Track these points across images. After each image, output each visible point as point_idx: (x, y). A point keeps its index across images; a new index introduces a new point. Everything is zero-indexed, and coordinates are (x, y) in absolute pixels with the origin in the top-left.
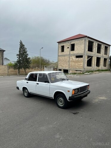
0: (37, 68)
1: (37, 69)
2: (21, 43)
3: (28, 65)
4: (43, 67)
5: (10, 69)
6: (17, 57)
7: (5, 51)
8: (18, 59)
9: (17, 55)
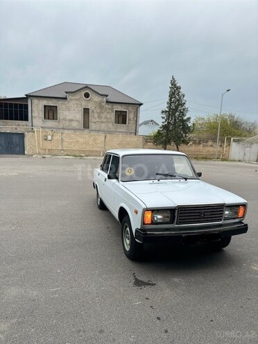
0: (210, 143)
1: (211, 146)
2: (173, 83)
3: (186, 136)
4: (229, 140)
5: (149, 144)
6: (163, 118)
7: (142, 104)
8: (164, 121)
9: (163, 112)
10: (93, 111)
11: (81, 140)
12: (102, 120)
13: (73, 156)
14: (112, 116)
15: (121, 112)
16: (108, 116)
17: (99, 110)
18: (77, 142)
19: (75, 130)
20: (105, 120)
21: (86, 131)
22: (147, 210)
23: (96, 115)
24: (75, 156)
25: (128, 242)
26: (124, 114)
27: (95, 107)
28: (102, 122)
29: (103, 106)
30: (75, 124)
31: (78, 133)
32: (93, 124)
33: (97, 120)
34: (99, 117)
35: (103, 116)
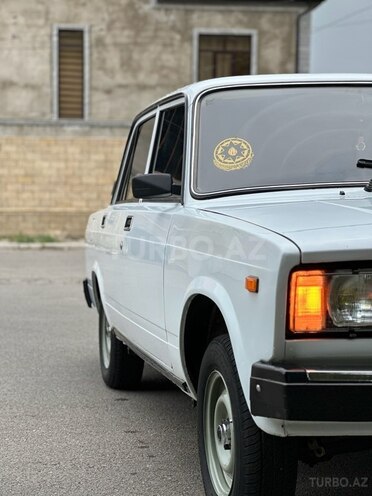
10: (99, 42)
11: (47, 168)
12: (142, 77)
13: (11, 239)
14: (185, 61)
15: (224, 39)
16: (169, 59)
17: (125, 36)
18: (31, 176)
19: (23, 125)
20: (154, 79)
21: (71, 129)
22: (303, 264)
23: (113, 59)
24: (22, 239)
25: (226, 457)
26: (240, 48)
27: (110, 26)
28: (142, 88)
29: (145, 19)
30: (19, 102)
31: (33, 138)
32: (98, 96)
33: (120, 78)
34: (127, 64)
35: (145, 58)
